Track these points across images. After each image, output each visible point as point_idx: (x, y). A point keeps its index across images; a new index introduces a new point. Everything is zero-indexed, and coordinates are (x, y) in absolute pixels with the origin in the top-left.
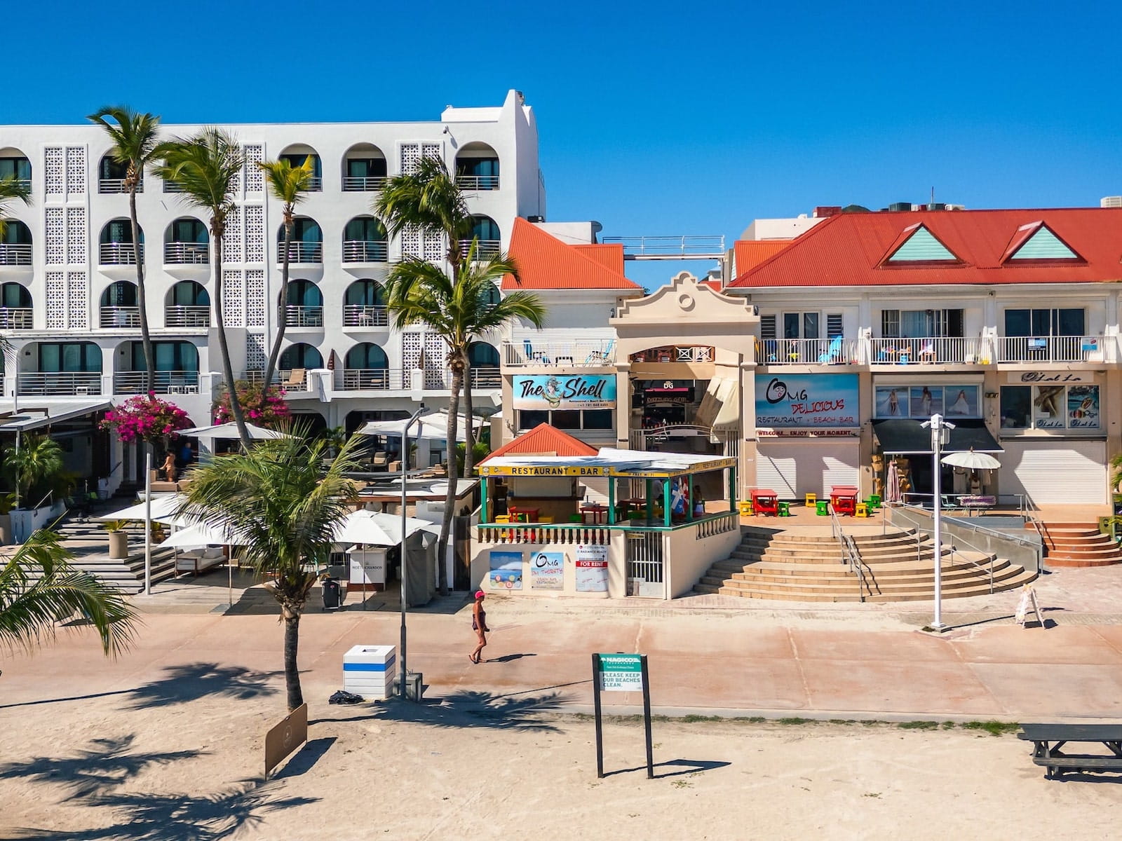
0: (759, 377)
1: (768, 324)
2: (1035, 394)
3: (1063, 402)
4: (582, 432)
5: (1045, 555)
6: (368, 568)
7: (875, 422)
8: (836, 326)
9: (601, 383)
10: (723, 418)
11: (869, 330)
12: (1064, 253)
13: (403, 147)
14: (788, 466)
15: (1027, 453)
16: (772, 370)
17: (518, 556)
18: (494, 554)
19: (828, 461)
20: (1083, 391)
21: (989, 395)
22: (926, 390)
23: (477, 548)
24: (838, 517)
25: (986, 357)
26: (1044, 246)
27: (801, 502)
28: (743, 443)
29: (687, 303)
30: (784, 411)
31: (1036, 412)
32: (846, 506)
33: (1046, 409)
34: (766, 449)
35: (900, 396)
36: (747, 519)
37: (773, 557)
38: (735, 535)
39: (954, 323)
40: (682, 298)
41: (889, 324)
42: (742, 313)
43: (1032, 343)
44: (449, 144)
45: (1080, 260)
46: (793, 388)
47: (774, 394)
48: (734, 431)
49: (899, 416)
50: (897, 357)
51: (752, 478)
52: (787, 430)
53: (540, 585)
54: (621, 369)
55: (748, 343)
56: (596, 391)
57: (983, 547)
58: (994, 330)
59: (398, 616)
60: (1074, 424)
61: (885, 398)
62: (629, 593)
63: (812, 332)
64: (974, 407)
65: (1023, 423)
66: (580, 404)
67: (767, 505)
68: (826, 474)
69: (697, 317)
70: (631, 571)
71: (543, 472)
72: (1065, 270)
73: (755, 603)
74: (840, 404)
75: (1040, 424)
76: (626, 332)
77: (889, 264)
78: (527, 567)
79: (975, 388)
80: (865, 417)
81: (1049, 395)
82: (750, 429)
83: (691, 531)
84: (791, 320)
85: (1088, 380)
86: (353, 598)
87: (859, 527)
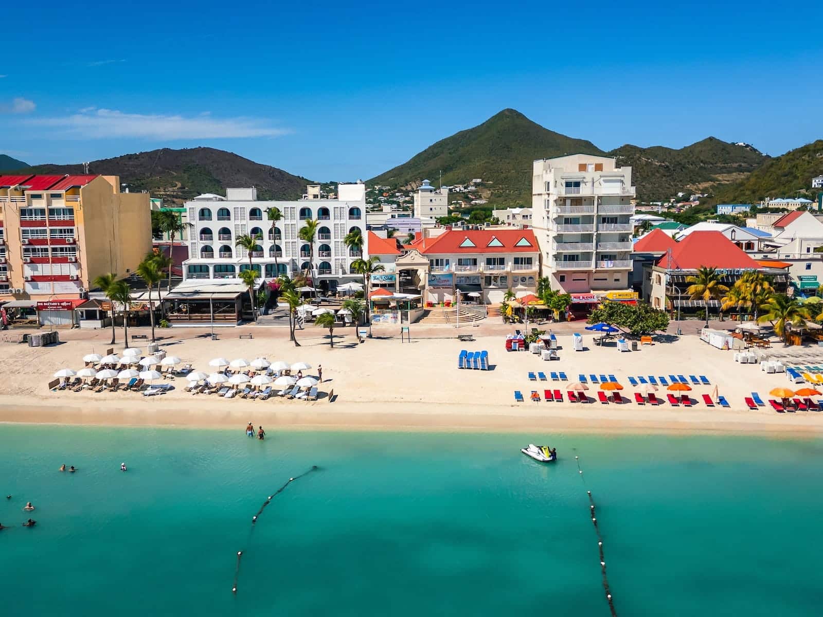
0: (429, 274)
1: (432, 261)
2: (492, 278)
3: (499, 279)
4: (387, 288)
5: (487, 314)
6: (348, 319)
7: (456, 285)
8: (448, 262)
9: (392, 277)
10: (421, 284)
11: (455, 263)
12: (500, 245)
13: (334, 208)
14: (436, 295)
15: (490, 292)
16: (432, 273)
17: (379, 316)
18: (375, 316)
19: (445, 294)
20: (504, 277)
21: (482, 278)
22: (468, 277)
23: (371, 315)
24: (447, 307)
25: (481, 270)
26: (496, 243)
27: (439, 304)
28: (425, 290)
29: (413, 258)
30: (435, 282)
31: (493, 282)
32: (448, 304)
33: (495, 281)
34: (431, 291)
35: (462, 279)
36: (426, 308)
37: (430, 316)
38: (423, 312)
39: (475, 262)
40: (412, 257)
41: (460, 262)
42: (426, 261)
43: (490, 267)
44: (347, 207)
45: (504, 246)
46: (437, 278)
47: (433, 279)
48: (423, 287)
49: (462, 283)
50: (461, 270)
51: (427, 299)
52: (436, 287)
53: (384, 322)
54: (397, 274)
55: (427, 267)
56: (391, 279)
57: (473, 313)
58: (483, 263)
59: (355, 328)
60: (501, 285)
61: (458, 279)
62: (402, 323)
63: (442, 264)
64: (479, 282)
65: (490, 284)
66: (387, 282)
67: (430, 305)
68: (445, 297)
69: (414, 262)
70: (402, 319)
71: (383, 299)
72: (500, 249)
73: (426, 324)
74: (448, 281)
75: (494, 285)
76: (398, 265)
77: (460, 247)
78: (381, 319)
79: (479, 277)
80: (454, 284)
81: (496, 278)
82: (427, 287)
83: (413, 311)
84: (437, 261)
85: (504, 275)
86: (347, 325)
87: (450, 309)
